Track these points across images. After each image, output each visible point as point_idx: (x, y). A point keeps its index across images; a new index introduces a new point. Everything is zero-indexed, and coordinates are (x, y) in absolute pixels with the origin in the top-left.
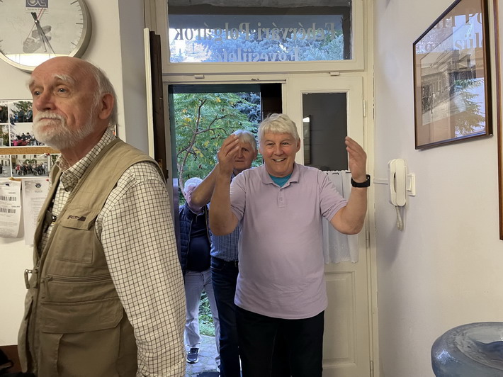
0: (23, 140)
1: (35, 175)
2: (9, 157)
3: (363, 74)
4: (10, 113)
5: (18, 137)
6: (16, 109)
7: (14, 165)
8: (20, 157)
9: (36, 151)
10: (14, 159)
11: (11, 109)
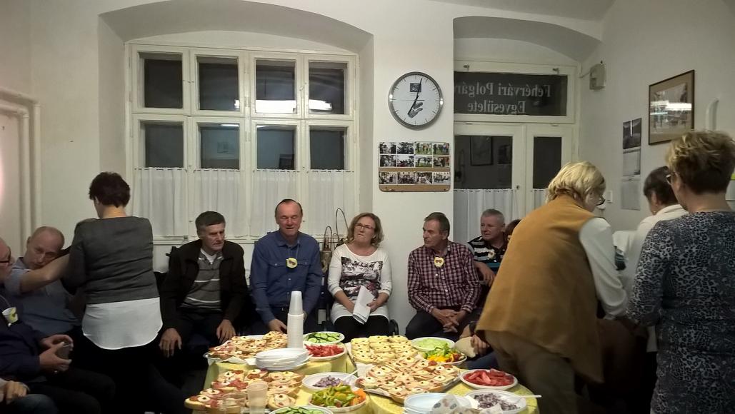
0: (403, 164)
1: (409, 183)
2: (396, 173)
3: (573, 126)
5: (401, 162)
6: (401, 147)
7: (399, 178)
8: (402, 173)
9: (410, 170)
10: (399, 174)
11: (398, 147)
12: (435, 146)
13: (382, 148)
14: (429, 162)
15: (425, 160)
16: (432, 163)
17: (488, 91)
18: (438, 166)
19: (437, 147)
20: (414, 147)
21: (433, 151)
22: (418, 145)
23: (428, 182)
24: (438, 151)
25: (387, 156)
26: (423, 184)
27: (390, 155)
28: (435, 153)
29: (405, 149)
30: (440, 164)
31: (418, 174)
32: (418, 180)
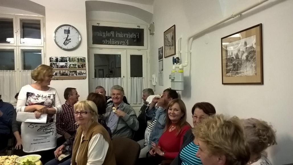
0: (62, 67)
1: (65, 76)
2: (59, 71)
3: (147, 50)
4: (59, 60)
5: (61, 66)
6: (61, 59)
7: (60, 73)
8: (61, 71)
9: (65, 70)
10: (60, 72)
11: (59, 59)
12: (78, 58)
13: (51, 59)
14: (75, 66)
15: (73, 65)
16: (77, 66)
17: (112, 35)
18: (80, 68)
19: (79, 59)
20: (68, 59)
21: (77, 61)
22: (69, 58)
23: (75, 75)
24: (80, 61)
25: (54, 63)
26: (73, 76)
27: (55, 63)
28: (78, 62)
29: (63, 60)
30: (81, 67)
31: (70, 72)
32: (70, 74)
